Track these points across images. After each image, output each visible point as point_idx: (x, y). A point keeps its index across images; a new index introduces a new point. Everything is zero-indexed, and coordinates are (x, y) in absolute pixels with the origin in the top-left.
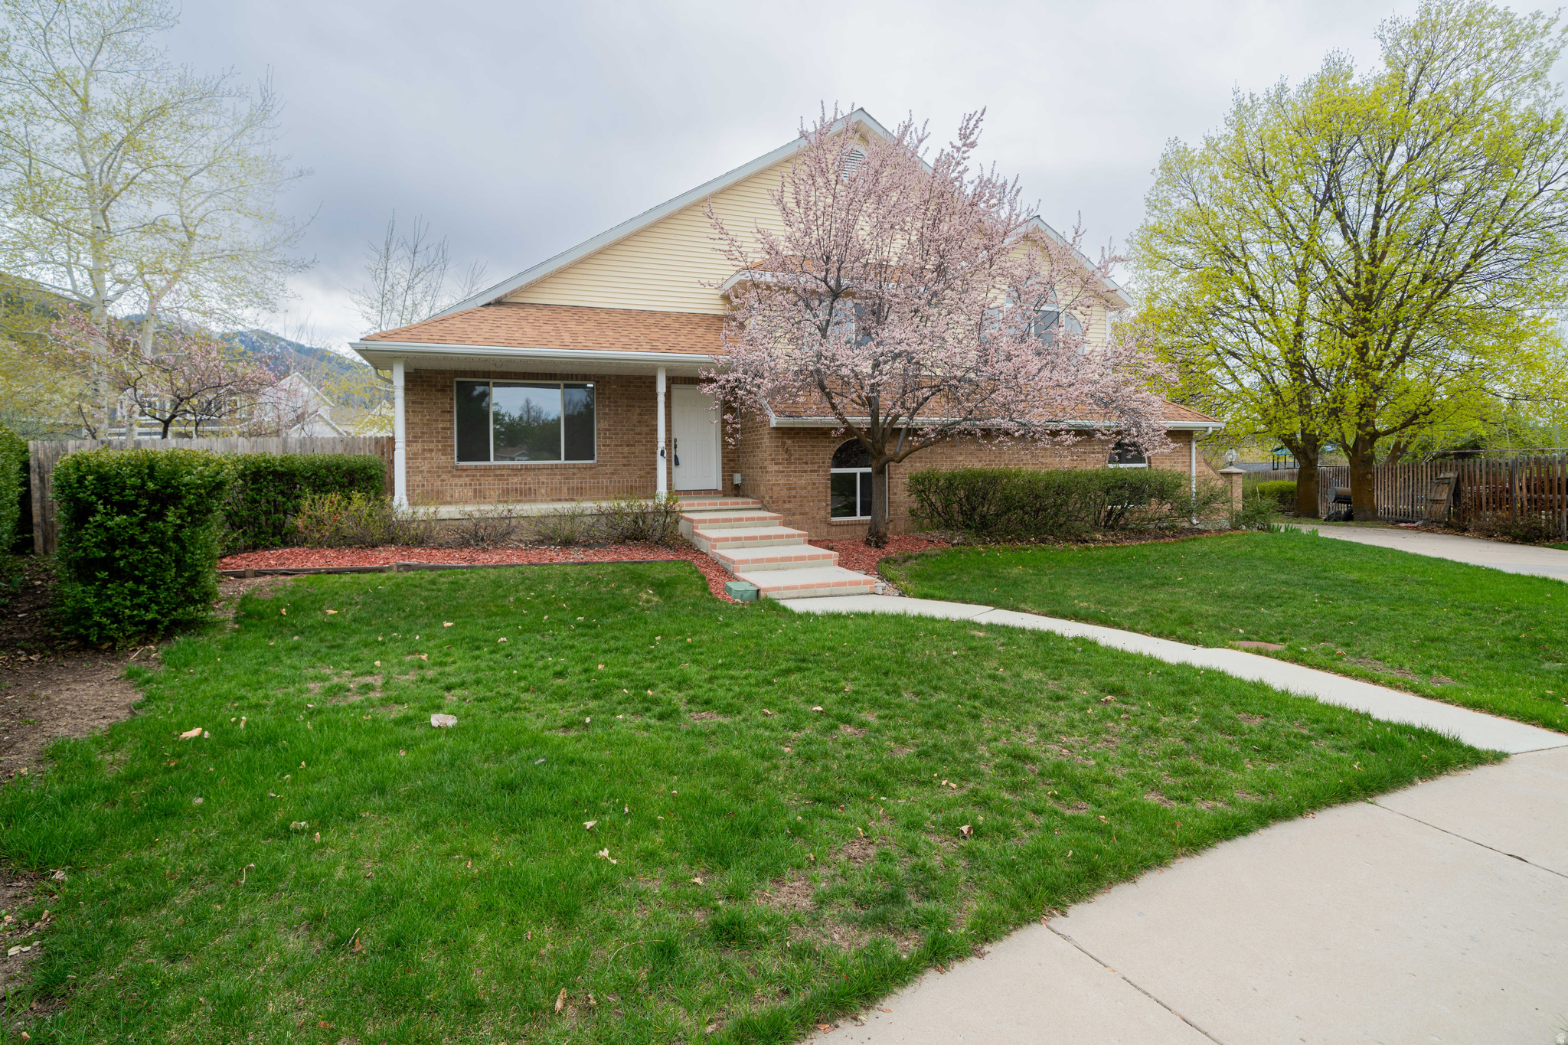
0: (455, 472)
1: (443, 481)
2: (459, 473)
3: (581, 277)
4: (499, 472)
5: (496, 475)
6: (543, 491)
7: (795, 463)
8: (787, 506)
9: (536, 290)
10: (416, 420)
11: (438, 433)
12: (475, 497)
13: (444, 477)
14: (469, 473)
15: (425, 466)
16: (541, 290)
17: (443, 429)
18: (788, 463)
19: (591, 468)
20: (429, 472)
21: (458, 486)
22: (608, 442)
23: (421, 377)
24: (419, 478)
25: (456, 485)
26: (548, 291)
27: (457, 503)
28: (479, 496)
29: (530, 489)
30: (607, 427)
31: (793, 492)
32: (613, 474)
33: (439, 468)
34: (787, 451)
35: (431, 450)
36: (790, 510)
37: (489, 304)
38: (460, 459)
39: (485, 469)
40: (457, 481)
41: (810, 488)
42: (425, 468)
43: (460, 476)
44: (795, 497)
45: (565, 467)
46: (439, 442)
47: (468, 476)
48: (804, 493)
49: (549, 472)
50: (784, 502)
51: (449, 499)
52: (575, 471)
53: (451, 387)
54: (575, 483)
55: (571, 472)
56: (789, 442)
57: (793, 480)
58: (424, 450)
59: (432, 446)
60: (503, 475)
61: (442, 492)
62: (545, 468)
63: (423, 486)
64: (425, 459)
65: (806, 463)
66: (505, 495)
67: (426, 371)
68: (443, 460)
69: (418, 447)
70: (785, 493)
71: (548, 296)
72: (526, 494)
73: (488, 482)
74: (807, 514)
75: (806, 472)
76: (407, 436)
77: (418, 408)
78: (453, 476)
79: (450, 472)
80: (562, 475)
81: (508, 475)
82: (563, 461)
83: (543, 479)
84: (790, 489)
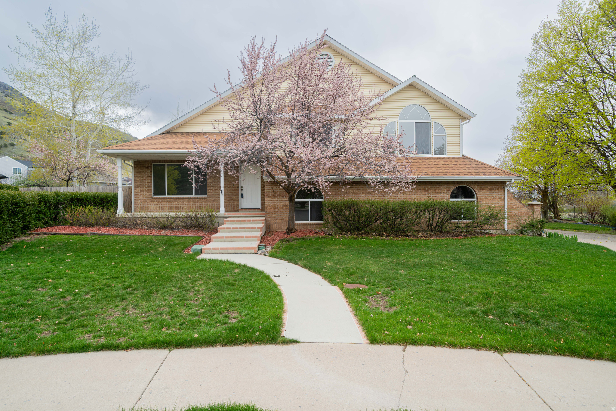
0: (152, 200)
1: (148, 203)
2: (154, 200)
3: (201, 120)
4: (168, 200)
5: (168, 201)
6: (186, 208)
7: (278, 197)
8: (274, 216)
9: (183, 127)
10: (138, 179)
11: (146, 184)
12: (160, 210)
13: (148, 201)
14: (157, 200)
15: (141, 197)
16: (185, 127)
17: (148, 183)
18: (274, 197)
19: (204, 198)
20: (143, 199)
21: (153, 205)
22: (212, 188)
23: (140, 163)
24: (139, 202)
25: (152, 205)
26: (188, 127)
27: (153, 212)
28: (161, 209)
29: (180, 207)
30: (211, 182)
31: (277, 210)
32: (214, 201)
33: (146, 198)
34: (274, 191)
35: (143, 191)
36: (275, 217)
37: (163, 133)
38: (155, 194)
39: (163, 199)
40: (153, 203)
41: (285, 208)
42: (141, 198)
43: (154, 201)
44: (277, 212)
45: (194, 198)
46: (146, 188)
47: (157, 201)
48: (282, 210)
49: (188, 200)
50: (272, 214)
51: (150, 210)
52: (198, 200)
53: (151, 166)
54: (198, 204)
55: (197, 200)
56: (275, 187)
57: (277, 204)
58: (141, 191)
59: (144, 189)
60: (170, 201)
61: (147, 207)
62: (186, 198)
63: (140, 205)
64: (141, 194)
65: (283, 197)
66: (171, 209)
67: (141, 160)
68: (148, 195)
69: (139, 190)
70: (272, 210)
71: (188, 129)
72: (179, 208)
73: (164, 203)
74: (283, 219)
75: (283, 201)
76: (135, 186)
77: (139, 175)
78: (151, 201)
79: (150, 200)
80: (193, 201)
81: (172, 201)
82: (194, 196)
83: (185, 203)
84: (275, 208)
